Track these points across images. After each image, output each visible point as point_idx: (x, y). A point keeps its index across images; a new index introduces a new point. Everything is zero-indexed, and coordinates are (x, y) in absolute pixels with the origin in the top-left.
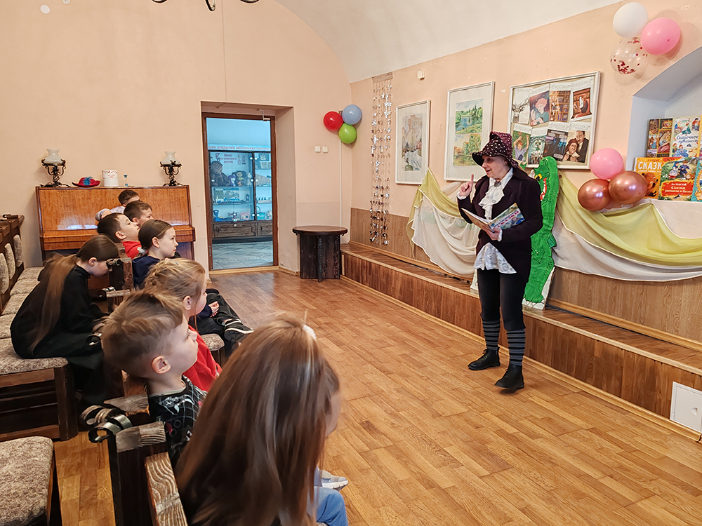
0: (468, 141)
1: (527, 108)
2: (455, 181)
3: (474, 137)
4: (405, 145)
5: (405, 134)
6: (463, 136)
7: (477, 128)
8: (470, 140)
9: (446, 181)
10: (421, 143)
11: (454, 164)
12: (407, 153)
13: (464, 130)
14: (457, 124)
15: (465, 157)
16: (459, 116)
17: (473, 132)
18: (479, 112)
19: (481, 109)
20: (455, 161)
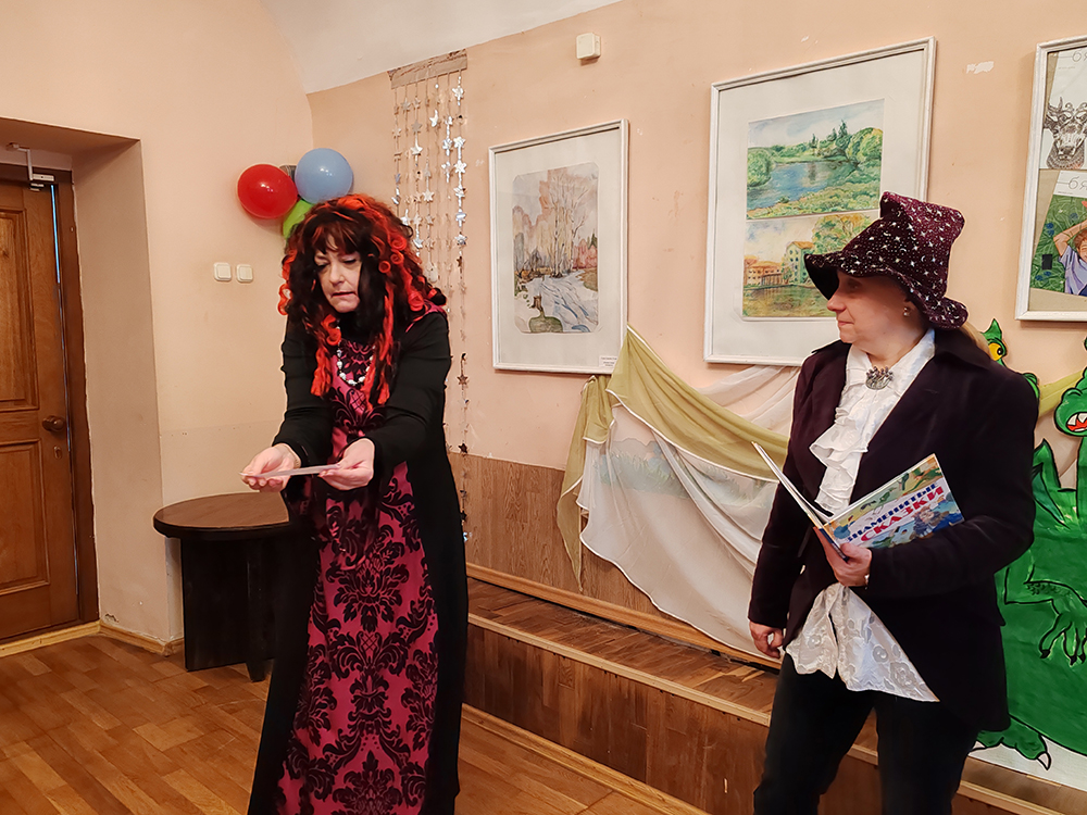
0: (808, 237)
2: (753, 365)
3: (839, 226)
4: (527, 258)
5: (526, 228)
6: (784, 224)
7: (854, 197)
8: (818, 235)
9: (705, 365)
10: (592, 249)
11: (745, 312)
12: (537, 281)
13: (787, 205)
14: (755, 190)
15: (799, 289)
16: (762, 162)
17: (833, 211)
18: (863, 145)
19: (870, 136)
20: (751, 304)
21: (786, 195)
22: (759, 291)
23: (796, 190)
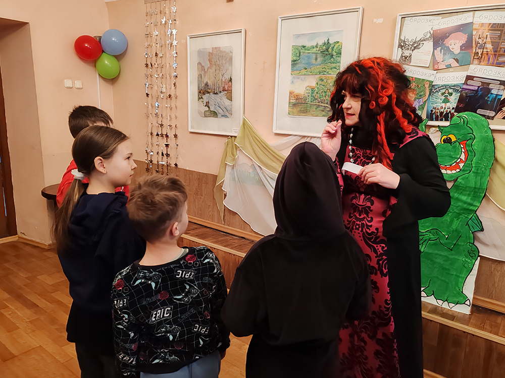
0: (314, 84)
1: (429, 45)
2: (291, 135)
3: (325, 81)
4: (203, 85)
5: (203, 72)
6: (305, 78)
7: (331, 69)
8: (317, 84)
9: (274, 134)
10: (230, 83)
11: (289, 113)
12: (207, 95)
13: (306, 70)
14: (294, 63)
15: (309, 105)
16: (297, 52)
17: (323, 74)
18: (335, 48)
19: (338, 45)
20: (291, 110)
21: (306, 66)
22: (295, 105)
23: (310, 64)
